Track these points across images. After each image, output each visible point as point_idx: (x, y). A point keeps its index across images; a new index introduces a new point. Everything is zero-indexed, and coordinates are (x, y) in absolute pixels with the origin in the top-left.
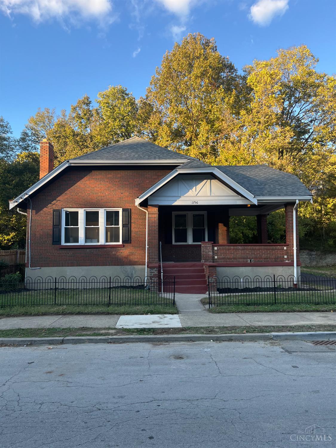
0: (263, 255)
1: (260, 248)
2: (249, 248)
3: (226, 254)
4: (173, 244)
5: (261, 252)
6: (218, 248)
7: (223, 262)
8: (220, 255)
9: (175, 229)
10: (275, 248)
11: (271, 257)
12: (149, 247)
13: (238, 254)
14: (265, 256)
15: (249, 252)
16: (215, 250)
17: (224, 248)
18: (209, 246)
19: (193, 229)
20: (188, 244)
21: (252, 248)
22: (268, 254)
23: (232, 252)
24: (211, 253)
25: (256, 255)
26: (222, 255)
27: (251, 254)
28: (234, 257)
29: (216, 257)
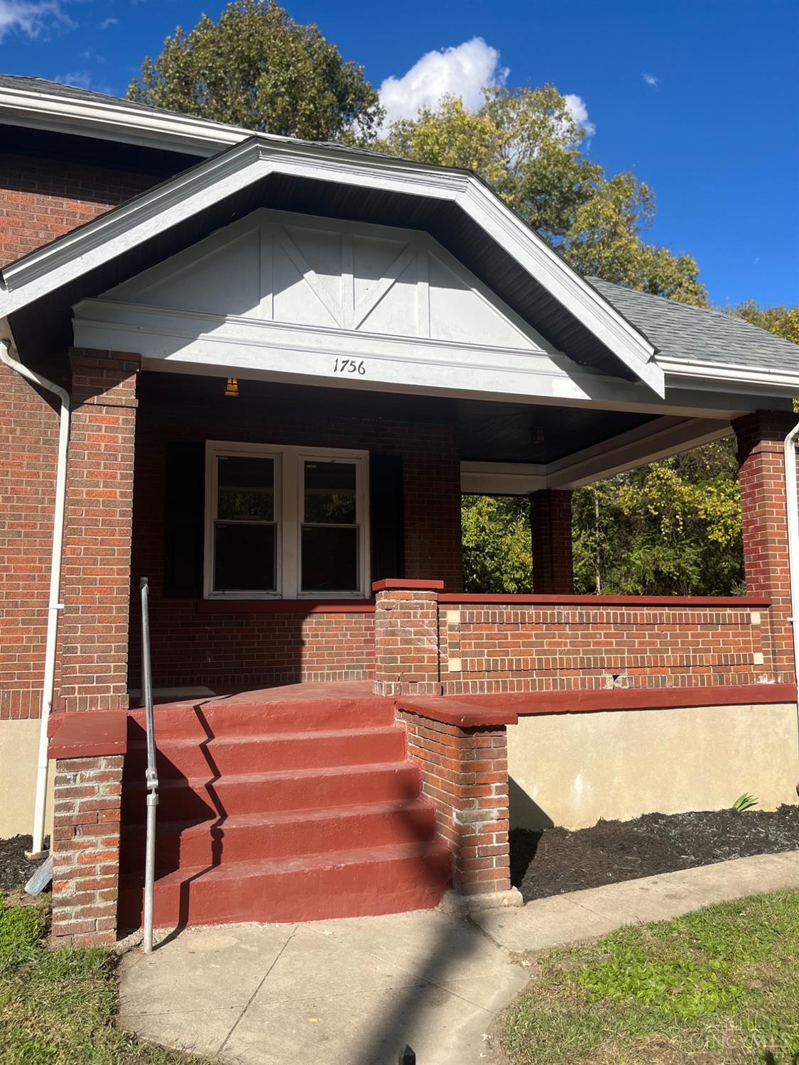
0: (667, 651)
1: (655, 615)
2: (608, 614)
3: (500, 645)
4: (206, 596)
5: (658, 636)
6: (463, 615)
7: (490, 688)
8: (475, 654)
9: (216, 524)
10: (718, 615)
11: (701, 658)
12: (68, 610)
13: (559, 644)
14: (675, 658)
15: (606, 636)
16: (452, 628)
17: (494, 614)
18: (422, 606)
19: (303, 527)
20: (277, 598)
21: (622, 615)
22: (690, 644)
23: (530, 636)
24: (429, 644)
25: (637, 652)
26: (482, 654)
27: (617, 644)
28: (540, 660)
29: (455, 665)
